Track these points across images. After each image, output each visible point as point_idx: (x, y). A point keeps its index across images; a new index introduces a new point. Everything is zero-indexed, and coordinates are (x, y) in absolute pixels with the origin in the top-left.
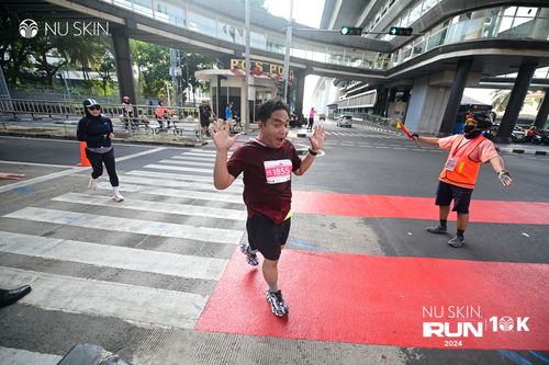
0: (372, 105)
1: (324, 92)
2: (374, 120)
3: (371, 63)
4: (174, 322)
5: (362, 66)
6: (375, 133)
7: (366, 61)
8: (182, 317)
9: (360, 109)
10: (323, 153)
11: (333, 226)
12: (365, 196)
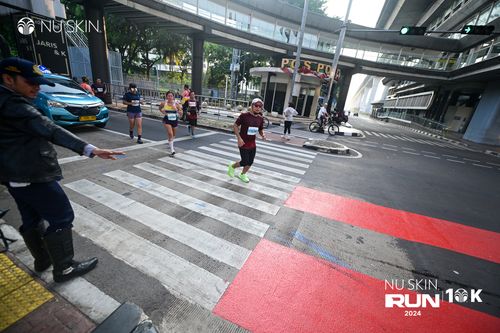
0: (425, 108)
1: (370, 90)
2: (426, 124)
3: (431, 63)
4: (198, 298)
5: (420, 66)
6: (425, 139)
7: (425, 60)
8: (205, 296)
9: (410, 111)
10: (360, 155)
11: (360, 240)
12: (403, 213)
